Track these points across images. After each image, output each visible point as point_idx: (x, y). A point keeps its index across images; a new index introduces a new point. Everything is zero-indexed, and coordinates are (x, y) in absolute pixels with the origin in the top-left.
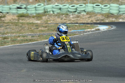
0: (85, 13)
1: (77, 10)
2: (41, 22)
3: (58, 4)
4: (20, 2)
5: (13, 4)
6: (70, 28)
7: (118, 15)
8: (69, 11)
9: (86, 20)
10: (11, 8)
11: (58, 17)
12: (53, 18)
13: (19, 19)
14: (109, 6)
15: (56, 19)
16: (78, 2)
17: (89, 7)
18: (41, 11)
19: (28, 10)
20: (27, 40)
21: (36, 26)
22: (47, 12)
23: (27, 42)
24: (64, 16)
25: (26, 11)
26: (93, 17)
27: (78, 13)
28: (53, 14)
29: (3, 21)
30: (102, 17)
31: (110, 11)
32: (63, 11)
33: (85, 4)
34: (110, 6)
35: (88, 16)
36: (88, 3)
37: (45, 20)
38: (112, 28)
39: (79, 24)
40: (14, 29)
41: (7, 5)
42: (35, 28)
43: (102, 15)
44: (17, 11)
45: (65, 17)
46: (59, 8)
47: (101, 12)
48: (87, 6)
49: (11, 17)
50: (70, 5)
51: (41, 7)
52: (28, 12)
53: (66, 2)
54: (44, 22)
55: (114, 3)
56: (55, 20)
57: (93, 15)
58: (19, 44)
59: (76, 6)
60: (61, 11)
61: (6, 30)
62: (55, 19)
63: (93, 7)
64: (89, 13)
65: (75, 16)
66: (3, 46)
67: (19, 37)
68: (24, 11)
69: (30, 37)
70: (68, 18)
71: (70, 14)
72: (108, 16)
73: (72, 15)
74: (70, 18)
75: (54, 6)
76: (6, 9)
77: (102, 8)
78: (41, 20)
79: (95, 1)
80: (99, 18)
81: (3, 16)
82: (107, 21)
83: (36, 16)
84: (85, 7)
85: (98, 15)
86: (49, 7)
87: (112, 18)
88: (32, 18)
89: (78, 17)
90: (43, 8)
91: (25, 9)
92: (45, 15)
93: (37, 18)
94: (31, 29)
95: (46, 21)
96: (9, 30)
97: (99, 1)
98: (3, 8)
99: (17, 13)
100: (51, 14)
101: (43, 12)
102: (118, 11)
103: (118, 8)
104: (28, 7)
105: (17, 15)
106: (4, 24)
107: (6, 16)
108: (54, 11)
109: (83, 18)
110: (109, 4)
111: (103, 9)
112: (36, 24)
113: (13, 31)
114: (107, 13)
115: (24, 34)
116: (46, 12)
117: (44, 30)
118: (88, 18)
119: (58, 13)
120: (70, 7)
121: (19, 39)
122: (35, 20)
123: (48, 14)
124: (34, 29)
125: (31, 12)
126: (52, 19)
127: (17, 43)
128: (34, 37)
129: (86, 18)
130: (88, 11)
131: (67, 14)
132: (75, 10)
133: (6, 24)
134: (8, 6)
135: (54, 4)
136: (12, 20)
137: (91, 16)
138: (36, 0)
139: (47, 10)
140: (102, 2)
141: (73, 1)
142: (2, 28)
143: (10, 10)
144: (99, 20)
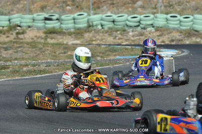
0: (152, 28)
1: (140, 23)
3: (112, 13)
4: (51, 9)
6: (115, 54)
8: (127, 26)
10: (35, 19)
11: (109, 35)
12: (102, 36)
13: (47, 36)
14: (192, 18)
15: (106, 37)
16: (144, 11)
17: (158, 19)
18: (83, 25)
19: (63, 22)
21: (65, 48)
22: (93, 26)
24: (119, 32)
25: (59, 23)
26: (165, 35)
27: (142, 28)
28: (101, 30)
29: (22, 39)
30: (180, 36)
31: (194, 25)
32: (117, 25)
33: (154, 14)
34: (194, 19)
35: (158, 33)
36: (158, 13)
37: (89, 39)
38: (182, 53)
39: (133, 47)
40: (28, 52)
41: (29, 14)
42: (63, 51)
43: (181, 32)
44: (44, 24)
45: (121, 34)
46: (112, 20)
47: (179, 27)
48: (156, 17)
49: (35, 33)
50: (129, 15)
51: (83, 18)
52: (62, 25)
53: (125, 11)
54: (87, 42)
56: (104, 39)
57: (165, 33)
58: (19, 78)
59: (140, 17)
60: (115, 25)
61: (16, 54)
62: (104, 37)
63: (167, 20)
64: (160, 28)
65: (136, 33)
67: (26, 65)
68: (55, 25)
69: (42, 67)
70: (125, 37)
71: (129, 30)
72: (189, 34)
73: (133, 31)
74: (128, 36)
75: (104, 16)
76: (28, 20)
77: (180, 22)
78: (82, 40)
79: (171, 10)
80: (176, 38)
81: (21, 31)
82: (188, 42)
83: (74, 33)
84: (153, 19)
85: (174, 32)
86: (96, 18)
87: (197, 38)
88: (67, 36)
89: (141, 35)
90: (86, 19)
91: (57, 21)
93: (75, 36)
94: (55, 53)
95: (89, 41)
96: (19, 55)
97: (179, 10)
98: (22, 18)
99: (45, 28)
100: (99, 30)
101: (85, 27)
104: (63, 17)
105: (45, 30)
106: (15, 44)
107: (27, 31)
108: (104, 25)
110: (192, 15)
111: (182, 23)
112: (67, 46)
113: (26, 56)
114: (188, 30)
115: (39, 61)
116: (90, 26)
118: (157, 37)
119: (110, 28)
120: (129, 18)
121: (25, 69)
122: (72, 39)
123: (94, 30)
124: (59, 54)
125: (67, 26)
126: (100, 38)
127: (18, 76)
128: (50, 66)
129: (154, 37)
130: (158, 26)
131: (125, 31)
132: (138, 24)
133: (18, 45)
134: (30, 16)
135: (106, 13)
136: (35, 39)
137: (163, 34)
138: (77, 7)
139: (92, 24)
140: (182, 12)
141: (136, 8)
142: (10, 52)
143: (33, 22)
144: (175, 40)
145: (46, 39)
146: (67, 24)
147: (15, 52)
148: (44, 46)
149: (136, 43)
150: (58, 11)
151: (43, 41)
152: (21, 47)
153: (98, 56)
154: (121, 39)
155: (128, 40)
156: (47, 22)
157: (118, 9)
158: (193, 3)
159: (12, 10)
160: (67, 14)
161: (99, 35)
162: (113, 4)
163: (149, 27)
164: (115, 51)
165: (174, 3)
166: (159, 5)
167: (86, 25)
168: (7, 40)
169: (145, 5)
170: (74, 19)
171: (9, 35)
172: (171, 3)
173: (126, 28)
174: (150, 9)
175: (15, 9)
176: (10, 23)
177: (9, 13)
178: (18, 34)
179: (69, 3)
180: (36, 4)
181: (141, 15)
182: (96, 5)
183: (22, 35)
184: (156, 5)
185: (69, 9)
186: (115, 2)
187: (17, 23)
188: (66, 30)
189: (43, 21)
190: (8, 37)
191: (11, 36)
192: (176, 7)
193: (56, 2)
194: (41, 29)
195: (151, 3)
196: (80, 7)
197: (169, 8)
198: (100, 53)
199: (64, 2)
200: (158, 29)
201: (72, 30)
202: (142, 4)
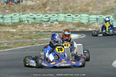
0: (57, 22)
1: (50, 19)
2: (17, 31)
6: (43, 37)
7: (88, 24)
8: (42, 21)
9: (59, 29)
11: (32, 26)
12: (28, 27)
14: (79, 16)
16: (51, 13)
17: (60, 17)
18: (17, 21)
19: (4, 19)
20: (3, 47)
21: (12, 34)
22: (22, 21)
23: (3, 49)
24: (38, 25)
25: (3, 20)
26: (64, 26)
27: (51, 22)
30: (73, 26)
31: (81, 20)
32: (37, 21)
33: (57, 14)
34: (81, 16)
35: (60, 25)
36: (60, 13)
37: (20, 29)
38: (82, 36)
39: (52, 33)
42: (11, 36)
43: (73, 24)
45: (39, 26)
46: (34, 18)
47: (72, 21)
48: (59, 16)
50: (43, 15)
51: (17, 17)
52: (4, 21)
53: (40, 12)
54: (19, 31)
55: (84, 14)
56: (30, 29)
57: (64, 25)
59: (49, 16)
60: (35, 20)
62: (29, 28)
63: (65, 17)
64: (61, 22)
65: (48, 25)
68: (0, 21)
69: (5, 45)
70: (41, 27)
71: (43, 24)
72: (78, 25)
73: (46, 24)
74: (43, 27)
75: (29, 15)
77: (73, 18)
78: (17, 29)
79: (67, 12)
80: (71, 28)
82: (78, 30)
83: (12, 25)
84: (57, 17)
85: (70, 24)
86: (24, 17)
87: (83, 27)
88: (8, 27)
89: (51, 26)
91: (1, 19)
92: (20, 24)
93: (12, 27)
94: (7, 37)
97: (71, 11)
100: (26, 24)
102: (88, 21)
103: (88, 18)
104: (5, 16)
108: (29, 21)
109: (56, 27)
110: (80, 14)
114: (77, 23)
115: (1, 42)
116: (21, 21)
117: (19, 38)
119: (32, 22)
120: (43, 16)
122: (11, 29)
123: (23, 24)
124: (10, 37)
125: (7, 21)
126: (27, 28)
128: (10, 44)
129: (58, 27)
130: (60, 21)
131: (41, 24)
132: (48, 20)
135: (29, 14)
138: (12, 10)
139: (22, 20)
140: (73, 12)
141: (46, 11)
144: (71, 29)
146: (8, 20)
149: (48, 31)
153: (34, 38)
154: (39, 28)
155: (43, 29)
157: (36, 11)
158: (79, 8)
161: (26, 26)
162: (33, 8)
163: (55, 22)
164: (43, 35)
165: (68, 7)
167: (18, 21)
169: (52, 9)
170: (11, 17)
172: (66, 8)
174: (54, 11)
179: (7, 8)
182: (23, 9)
184: (58, 9)
185: (7, 12)
186: (34, 7)
188: (6, 23)
192: (69, 10)
195: (55, 8)
197: (65, 11)
198: (34, 36)
199: (4, 8)
200: (60, 23)
201: (10, 24)
202: (50, 9)
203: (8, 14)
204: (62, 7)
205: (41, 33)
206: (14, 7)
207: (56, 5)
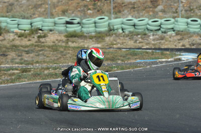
0: (173, 32)
1: (161, 27)
2: (103, 45)
3: (133, 17)
4: (73, 13)
5: (62, 16)
8: (148, 29)
9: (175, 44)
10: (56, 22)
11: (130, 38)
12: (122, 40)
13: (68, 40)
15: (127, 41)
16: (165, 16)
17: (179, 24)
18: (103, 28)
19: (83, 26)
22: (114, 30)
24: (139, 36)
25: (80, 27)
26: (185, 39)
27: (163, 32)
28: (122, 33)
29: (43, 43)
30: (200, 40)
32: (138, 29)
33: (174, 18)
35: (179, 37)
36: (179, 17)
37: (110, 43)
40: (50, 56)
41: (51, 18)
44: (65, 28)
45: (141, 38)
46: (133, 24)
47: (199, 31)
48: (177, 21)
49: (56, 36)
50: (150, 19)
51: (104, 22)
52: (83, 29)
53: (146, 15)
54: (107, 46)
56: (125, 43)
57: (185, 37)
58: (40, 81)
59: (160, 21)
60: (135, 28)
61: (37, 57)
62: (124, 41)
63: (188, 24)
64: (180, 32)
65: (157, 37)
66: (13, 83)
67: (48, 69)
68: (76, 29)
70: (145, 40)
71: (149, 34)
73: (153, 35)
74: (149, 39)
75: (124, 20)
76: (50, 24)
78: (103, 43)
79: (192, 14)
80: (196, 41)
81: (42, 35)
83: (95, 37)
84: (174, 23)
85: (194, 36)
86: (117, 22)
88: (88, 40)
89: (162, 38)
90: (107, 23)
91: (79, 25)
92: (109, 35)
93: (96, 39)
95: (110, 45)
96: (41, 58)
97: (199, 14)
98: (44, 22)
99: (66, 31)
100: (120, 34)
101: (106, 31)
104: (84, 21)
105: (66, 34)
106: (37, 48)
107: (49, 35)
108: (125, 29)
109: (170, 41)
113: (47, 59)
115: (61, 64)
116: (111, 30)
118: (178, 41)
119: (130, 32)
120: (150, 22)
121: (46, 72)
122: (93, 43)
123: (115, 34)
126: (121, 42)
127: (39, 79)
129: (174, 41)
130: (179, 30)
131: (145, 34)
132: (159, 28)
133: (39, 49)
134: (52, 20)
135: (127, 17)
136: (57, 42)
137: (183, 38)
138: (98, 11)
139: (113, 27)
141: (157, 12)
142: (32, 55)
143: (55, 25)
144: (195, 44)
145: (67, 43)
146: (88, 28)
147: (36, 55)
148: (65, 50)
150: (79, 14)
151: (64, 44)
152: (42, 50)
153: (119, 60)
154: (142, 42)
155: (148, 43)
156: (68, 25)
157: (138, 13)
159: (34, 14)
160: (88, 18)
161: (119, 39)
162: (134, 8)
163: (169, 31)
164: (135, 54)
165: (195, 7)
166: (180, 9)
167: (107, 29)
168: (28, 43)
169: (166, 10)
170: (95, 23)
171: (31, 38)
172: (191, 8)
173: (147, 32)
174: (170, 13)
175: (36, 13)
176: (32, 27)
177: (31, 16)
178: (39, 37)
179: (90, 7)
180: (57, 8)
181: (161, 19)
182: (117, 9)
183: (44, 39)
184: (176, 9)
185: (90, 13)
186: (135, 6)
187: (38, 26)
188: (87, 33)
189: (65, 25)
190: (29, 40)
191: (33, 39)
192: (197, 11)
193: (77, 6)
194: (62, 33)
195: (172, 8)
196: (101, 11)
197: (190, 12)
198: (121, 56)
199: (85, 6)
200: (178, 33)
201: (93, 34)
202: (163, 8)
203: (92, 17)
204: (185, 6)
205: (134, 51)
206: (102, 4)
207: (175, 3)
